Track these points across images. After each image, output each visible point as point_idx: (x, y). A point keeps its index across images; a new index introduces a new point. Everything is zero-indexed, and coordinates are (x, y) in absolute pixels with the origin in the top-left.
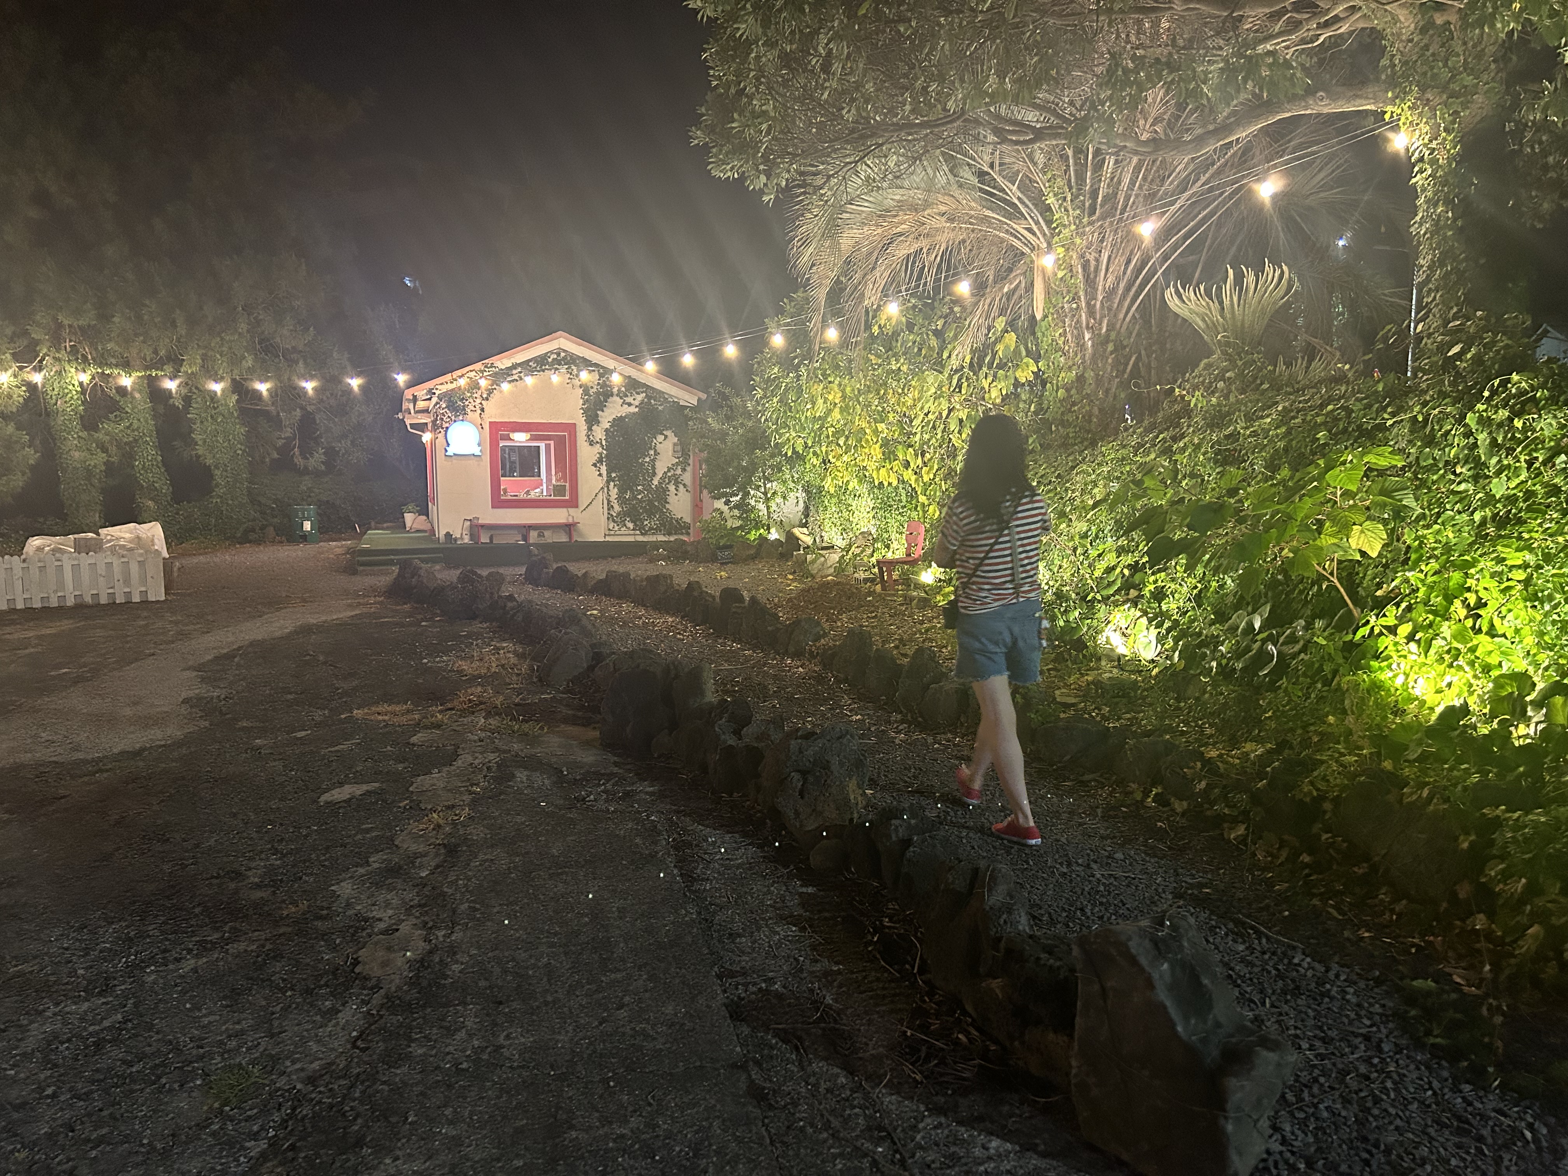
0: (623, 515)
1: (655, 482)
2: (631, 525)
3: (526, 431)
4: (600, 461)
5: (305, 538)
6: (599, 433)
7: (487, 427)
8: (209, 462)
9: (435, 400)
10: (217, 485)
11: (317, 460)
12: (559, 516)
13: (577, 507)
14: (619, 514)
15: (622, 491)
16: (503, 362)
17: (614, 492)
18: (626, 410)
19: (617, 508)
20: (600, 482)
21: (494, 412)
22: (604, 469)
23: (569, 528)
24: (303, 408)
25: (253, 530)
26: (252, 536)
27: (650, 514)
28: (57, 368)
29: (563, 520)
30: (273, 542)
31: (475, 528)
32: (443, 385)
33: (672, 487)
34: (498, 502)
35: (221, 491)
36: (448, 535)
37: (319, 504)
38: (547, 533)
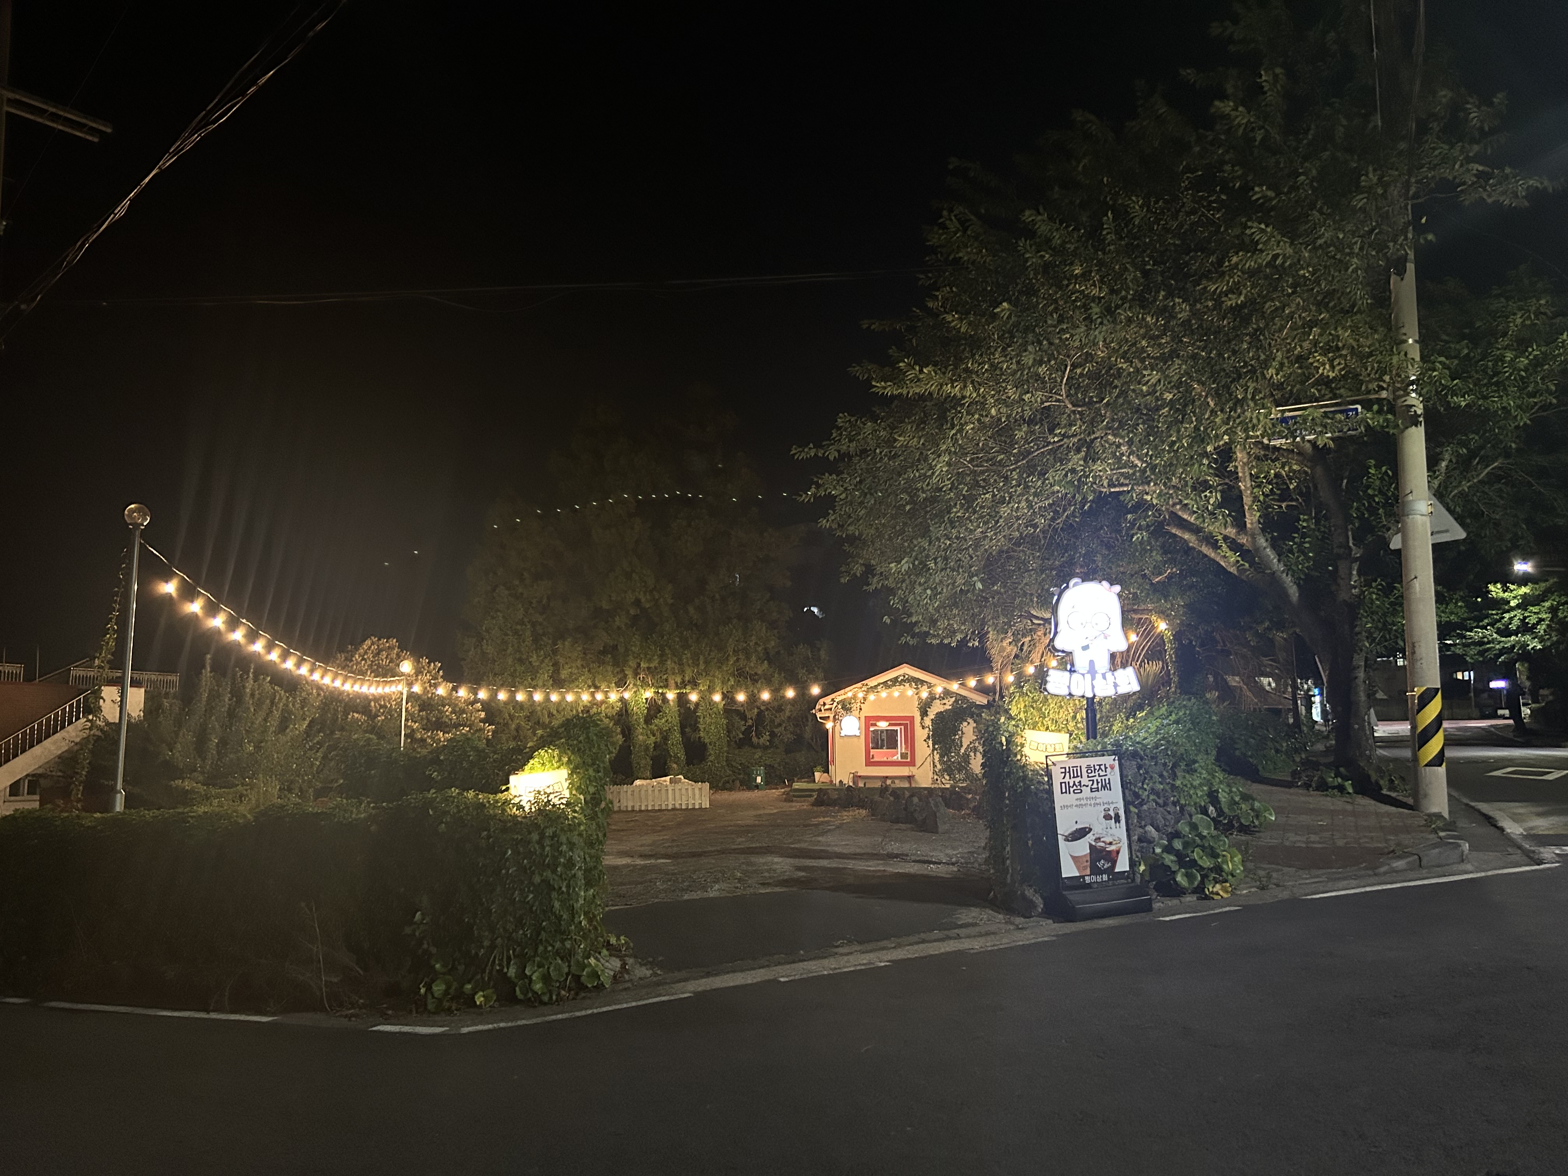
0: (943, 770)
1: (962, 751)
2: (948, 778)
3: (887, 721)
4: (928, 738)
5: (757, 787)
6: (928, 722)
7: (863, 719)
8: (707, 741)
9: (835, 704)
10: (710, 755)
11: (765, 739)
12: (904, 771)
13: (914, 765)
14: (940, 770)
15: (942, 756)
16: (872, 682)
17: (937, 757)
18: (942, 709)
19: (939, 767)
20: (929, 751)
21: (867, 711)
22: (930, 743)
23: (910, 778)
24: (758, 708)
25: (728, 782)
26: (728, 786)
27: (959, 771)
28: (635, 689)
29: (907, 774)
30: (739, 790)
31: (856, 777)
32: (840, 696)
33: (972, 754)
34: (869, 762)
35: (712, 758)
36: (841, 782)
37: (766, 766)
38: (897, 781)
